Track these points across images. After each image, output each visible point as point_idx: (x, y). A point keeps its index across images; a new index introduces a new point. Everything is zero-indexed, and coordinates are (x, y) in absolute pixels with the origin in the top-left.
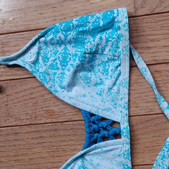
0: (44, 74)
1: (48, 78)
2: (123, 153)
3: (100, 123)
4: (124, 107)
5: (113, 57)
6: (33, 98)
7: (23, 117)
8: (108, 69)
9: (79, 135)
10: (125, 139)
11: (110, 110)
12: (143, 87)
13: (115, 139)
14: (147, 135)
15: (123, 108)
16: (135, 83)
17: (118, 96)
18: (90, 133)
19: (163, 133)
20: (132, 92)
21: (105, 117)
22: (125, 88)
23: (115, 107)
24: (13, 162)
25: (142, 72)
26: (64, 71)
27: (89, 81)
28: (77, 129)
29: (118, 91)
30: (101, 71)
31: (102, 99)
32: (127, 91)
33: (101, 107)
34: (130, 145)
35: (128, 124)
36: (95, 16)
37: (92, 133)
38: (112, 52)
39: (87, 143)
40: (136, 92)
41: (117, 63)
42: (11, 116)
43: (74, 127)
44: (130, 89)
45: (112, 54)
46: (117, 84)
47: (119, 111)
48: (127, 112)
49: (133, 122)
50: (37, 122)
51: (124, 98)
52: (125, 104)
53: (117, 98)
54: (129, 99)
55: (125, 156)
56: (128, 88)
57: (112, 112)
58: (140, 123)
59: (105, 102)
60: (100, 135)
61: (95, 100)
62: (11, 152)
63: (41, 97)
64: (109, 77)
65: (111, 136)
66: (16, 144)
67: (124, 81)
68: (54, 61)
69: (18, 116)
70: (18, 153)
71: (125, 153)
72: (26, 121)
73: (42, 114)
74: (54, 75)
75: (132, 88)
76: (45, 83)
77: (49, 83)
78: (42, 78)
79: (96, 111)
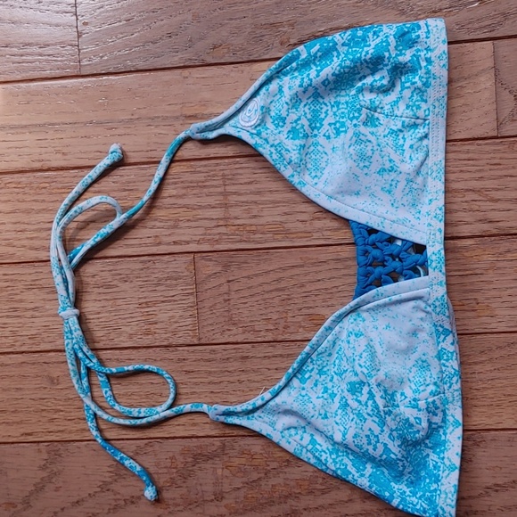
2: (433, 304)
3: (387, 248)
5: (413, 120)
11: (408, 222)
18: (366, 265)
21: (396, 236)
27: (367, 164)
31: (392, 202)
32: (441, 187)
33: (389, 215)
34: (445, 286)
35: (442, 246)
36: (381, 34)
37: (370, 265)
38: (413, 110)
41: (421, 131)
45: (411, 113)
47: (426, 224)
48: (441, 225)
51: (436, 199)
52: (438, 210)
53: (421, 201)
56: (443, 180)
57: (410, 226)
59: (397, 208)
60: (387, 270)
61: (379, 202)
64: (407, 159)
65: (409, 272)
68: (296, 121)
71: (437, 303)
74: (299, 150)
77: (288, 167)
78: (275, 157)
79: (380, 225)
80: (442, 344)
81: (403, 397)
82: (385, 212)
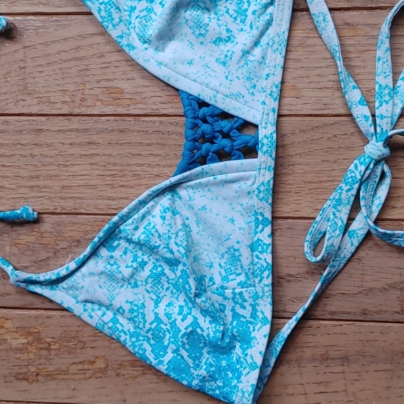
0: (109, 7)
1: (116, 16)
2: (258, 189)
3: (217, 123)
4: (270, 95)
6: (81, 59)
7: (56, 97)
8: (247, 9)
9: (170, 146)
10: (265, 159)
11: (241, 97)
12: (315, 57)
13: (245, 158)
14: (312, 157)
15: (269, 97)
16: (300, 45)
17: (260, 69)
18: (195, 140)
19: (345, 156)
20: (291, 64)
21: (228, 112)
22: (279, 53)
23: (253, 93)
24: (26, 190)
25: (317, 22)
26: (152, 5)
27: (203, 32)
28: (168, 132)
29: (263, 58)
30: (231, 14)
31: (227, 74)
32: (280, 61)
33: (222, 89)
34: (273, 172)
35: (275, 129)
37: (197, 141)
39: (187, 160)
40: (299, 65)
42: (31, 92)
43: (162, 128)
44: (288, 57)
46: (261, 43)
47: (260, 102)
48: (275, 105)
49: (286, 128)
50: (84, 110)
51: (274, 74)
52: (274, 87)
53: (258, 75)
54: (283, 78)
55: (262, 195)
56: (283, 53)
57: (244, 102)
58: (300, 132)
59: (231, 81)
60: (215, 147)
62: (22, 169)
63: (97, 57)
64: (247, 28)
65: (237, 152)
66: (36, 154)
67: (276, 39)
69: (45, 95)
70: (39, 173)
71: (262, 188)
72: (60, 107)
73: (97, 95)
74: (130, 12)
75: (292, 56)
76: (110, 27)
77: (117, 27)
79: (212, 97)
80: (259, 234)
81: (211, 283)
82: (218, 85)
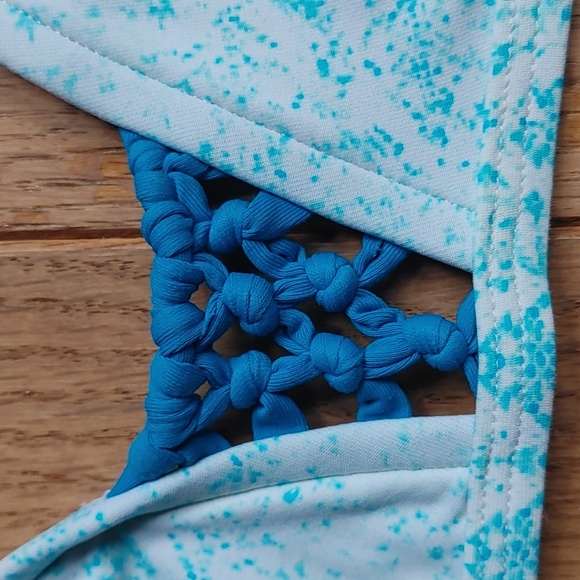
2: (475, 541)
3: (291, 266)
4: (517, 137)
9: (98, 357)
10: (506, 420)
15: (511, 146)
17: (472, 25)
18: (195, 348)
21: (335, 216)
23: (440, 132)
28: (89, 302)
31: (323, 52)
33: (306, 118)
34: (540, 472)
37: (208, 348)
39: (162, 436)
48: (539, 180)
51: (530, 46)
53: (460, 50)
55: (492, 567)
57: (401, 173)
59: (344, 80)
60: (284, 371)
61: (261, 53)
65: (383, 390)
71: (495, 541)
79: (265, 159)
82: (286, 101)
